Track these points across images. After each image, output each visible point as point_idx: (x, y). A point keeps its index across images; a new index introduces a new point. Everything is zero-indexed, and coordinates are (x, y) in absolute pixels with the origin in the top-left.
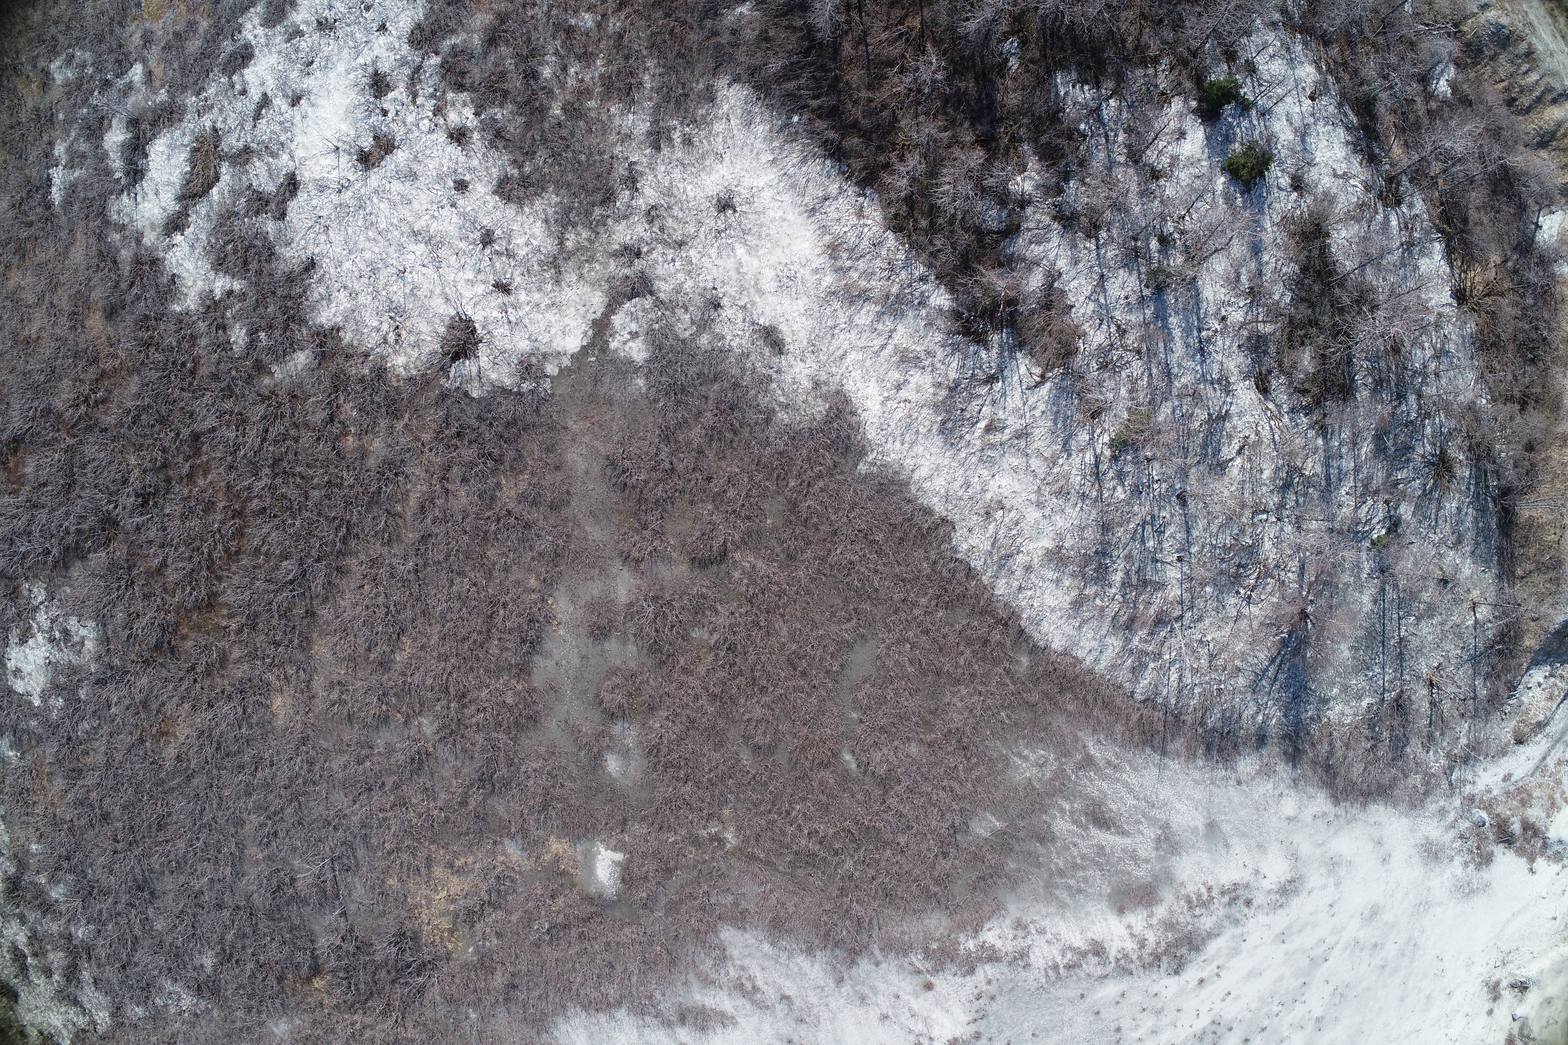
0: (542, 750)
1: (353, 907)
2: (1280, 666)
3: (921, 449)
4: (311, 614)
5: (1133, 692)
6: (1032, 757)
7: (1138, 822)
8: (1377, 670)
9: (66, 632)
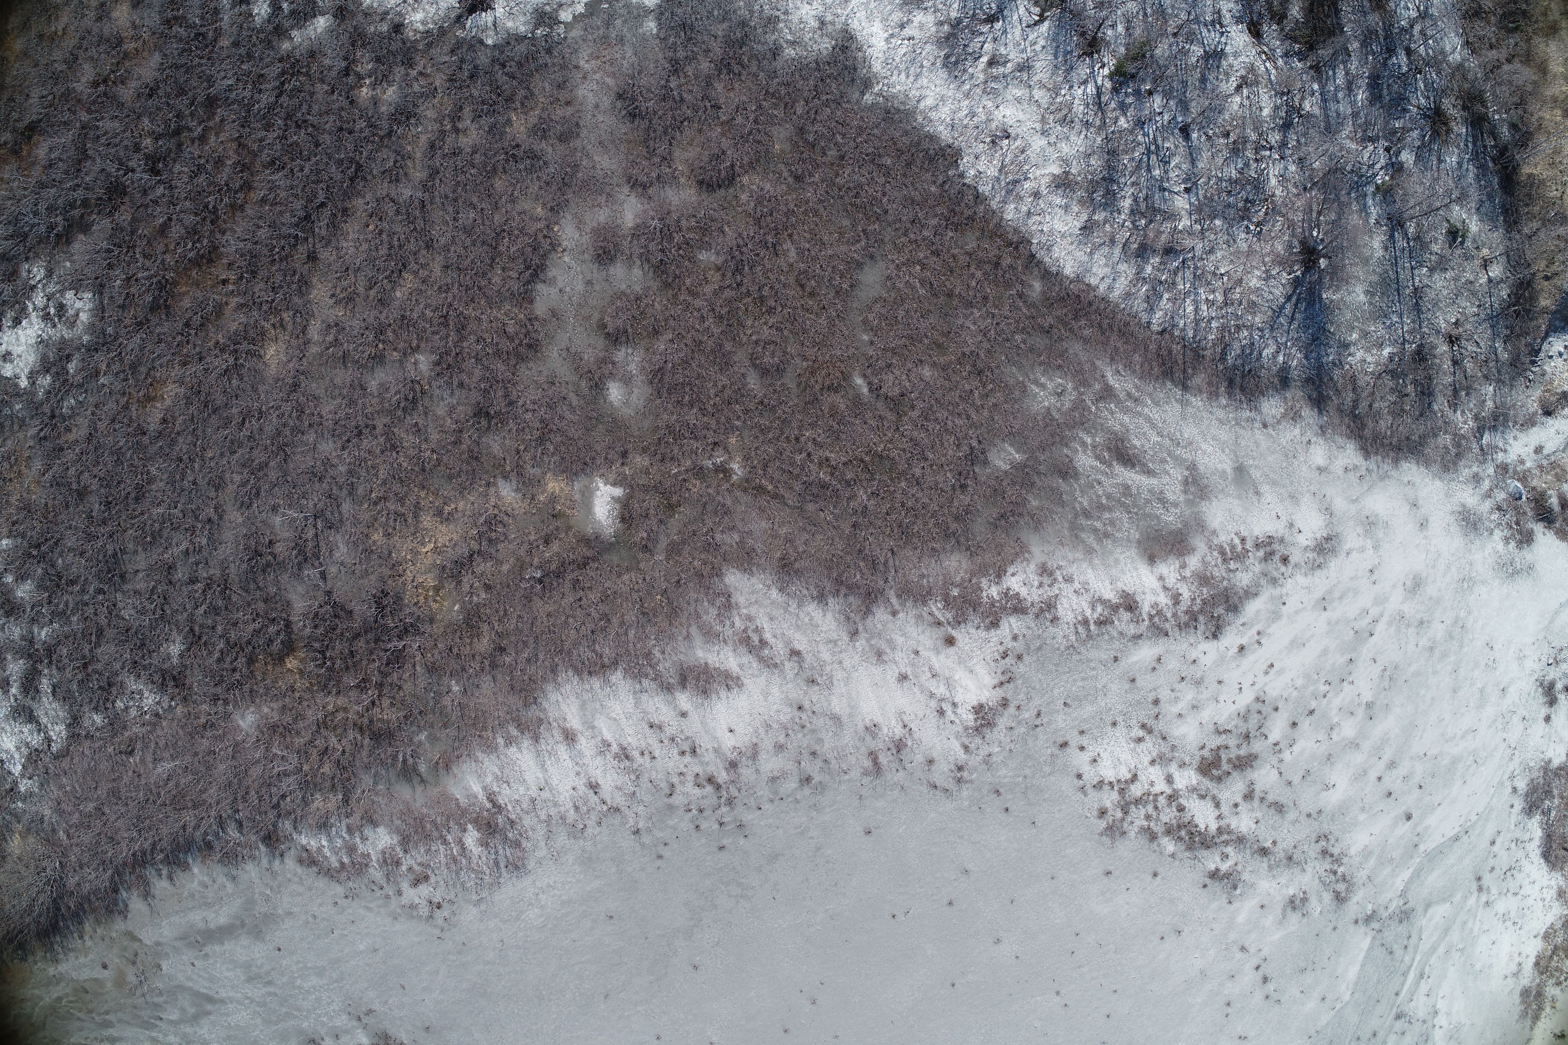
0: (542, 379)
1: (333, 569)
2: (1296, 305)
3: (925, 81)
4: (312, 257)
5: (1149, 323)
6: (1050, 385)
7: (1163, 461)
8: (1395, 319)
9: (61, 308)
